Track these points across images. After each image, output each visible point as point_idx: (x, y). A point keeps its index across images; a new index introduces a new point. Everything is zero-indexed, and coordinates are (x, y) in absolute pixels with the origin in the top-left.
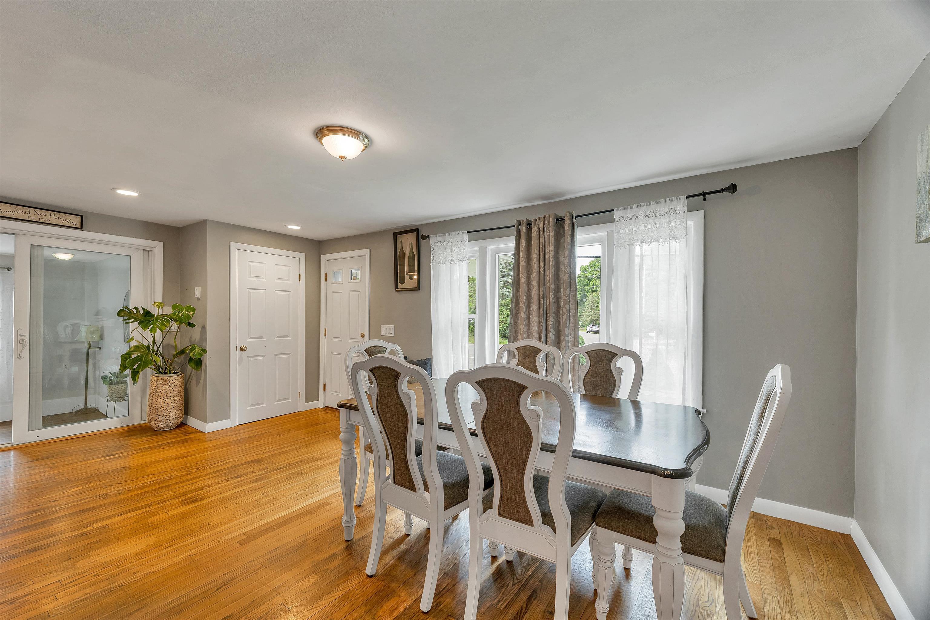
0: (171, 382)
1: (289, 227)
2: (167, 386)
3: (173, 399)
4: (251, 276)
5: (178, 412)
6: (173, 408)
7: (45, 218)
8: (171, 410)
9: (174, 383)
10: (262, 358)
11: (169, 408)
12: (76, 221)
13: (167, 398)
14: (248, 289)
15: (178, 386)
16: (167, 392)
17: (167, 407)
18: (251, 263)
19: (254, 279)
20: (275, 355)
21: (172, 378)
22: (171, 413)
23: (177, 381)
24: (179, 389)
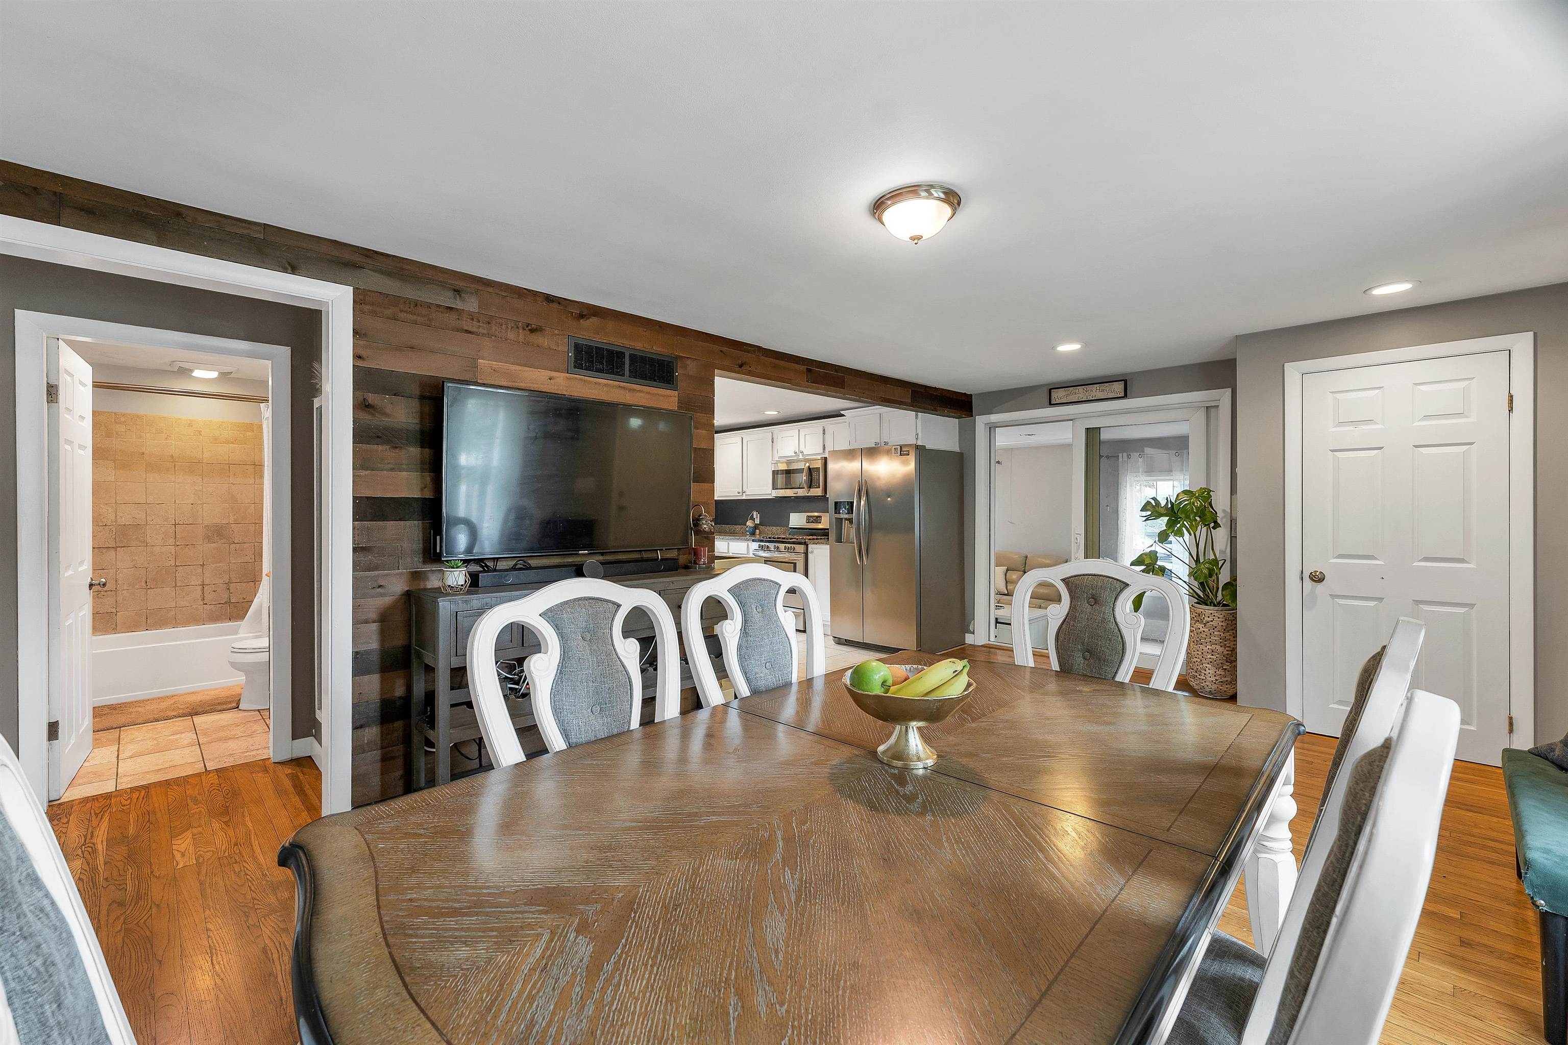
0: (1206, 619)
1: (1377, 292)
2: (1200, 623)
3: (1210, 647)
4: (1341, 424)
5: (1220, 672)
6: (1211, 662)
7: (1093, 394)
8: (1208, 665)
9: (1211, 621)
10: (1372, 604)
11: (1204, 661)
12: (1118, 388)
13: (1202, 644)
14: (1333, 451)
15: (1219, 628)
16: (1201, 635)
17: (1201, 657)
18: (1338, 396)
19: (1351, 428)
20: (1417, 602)
21: (1208, 613)
22: (1208, 671)
23: (1216, 619)
24: (1222, 634)
